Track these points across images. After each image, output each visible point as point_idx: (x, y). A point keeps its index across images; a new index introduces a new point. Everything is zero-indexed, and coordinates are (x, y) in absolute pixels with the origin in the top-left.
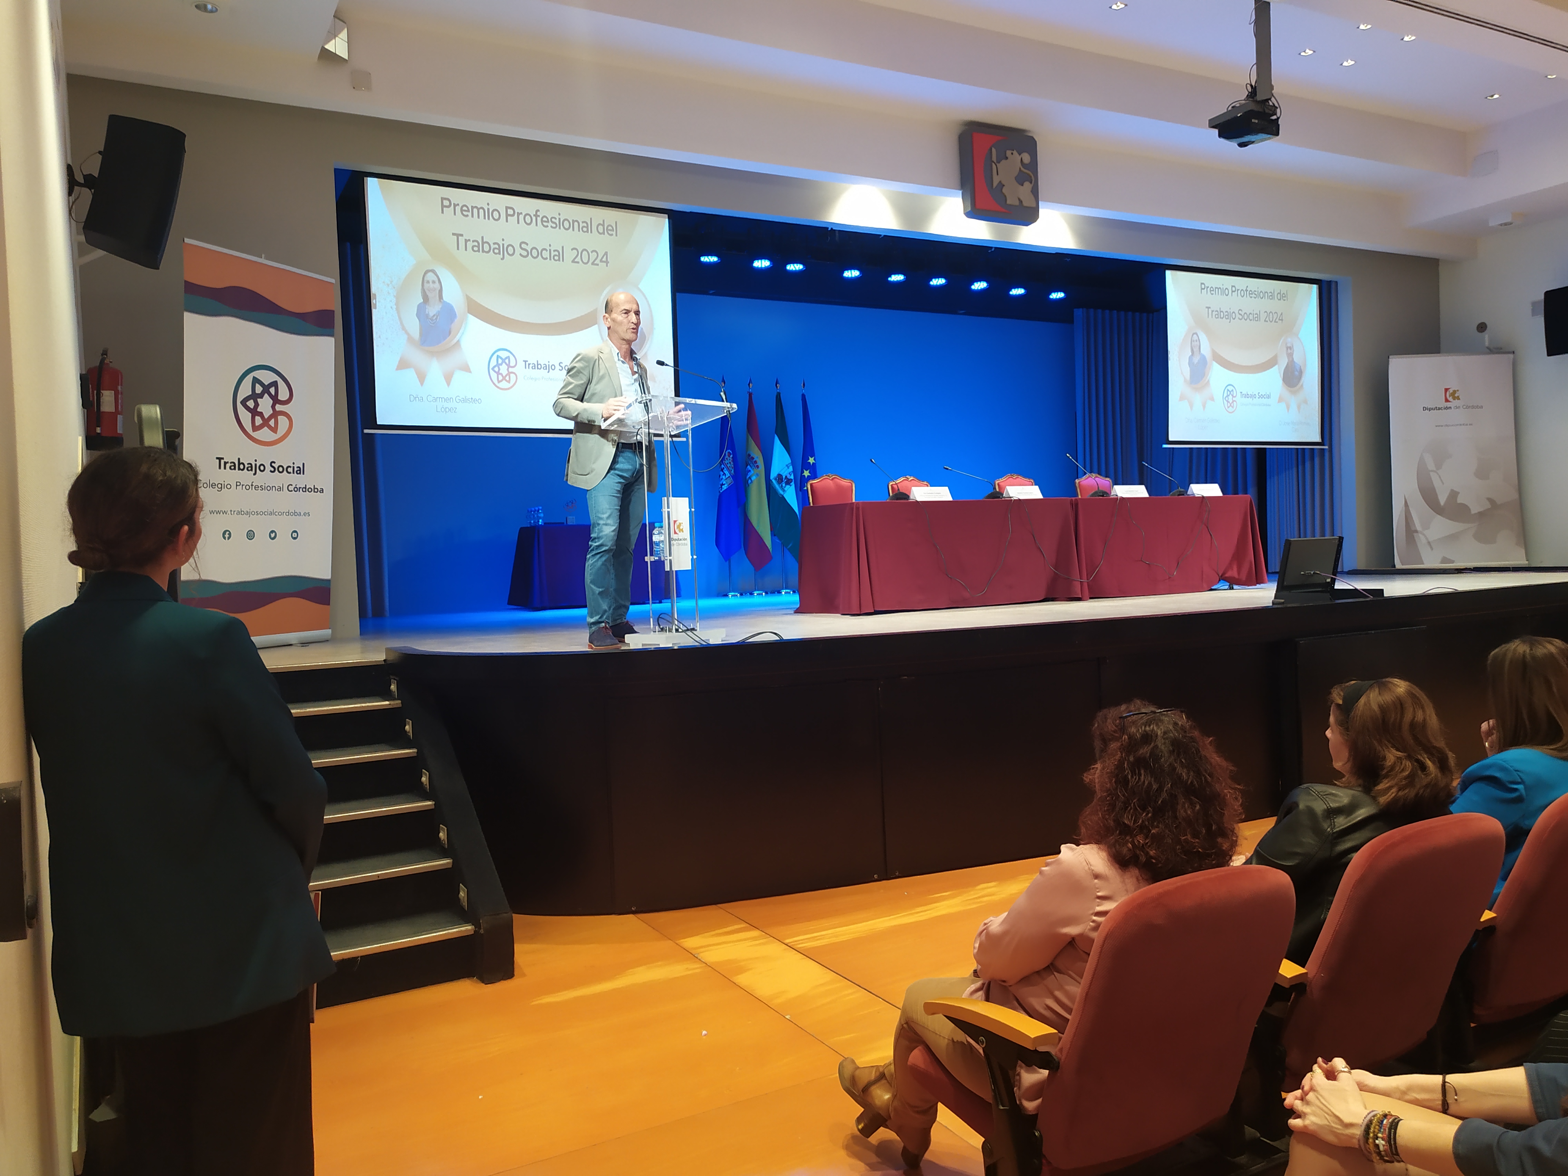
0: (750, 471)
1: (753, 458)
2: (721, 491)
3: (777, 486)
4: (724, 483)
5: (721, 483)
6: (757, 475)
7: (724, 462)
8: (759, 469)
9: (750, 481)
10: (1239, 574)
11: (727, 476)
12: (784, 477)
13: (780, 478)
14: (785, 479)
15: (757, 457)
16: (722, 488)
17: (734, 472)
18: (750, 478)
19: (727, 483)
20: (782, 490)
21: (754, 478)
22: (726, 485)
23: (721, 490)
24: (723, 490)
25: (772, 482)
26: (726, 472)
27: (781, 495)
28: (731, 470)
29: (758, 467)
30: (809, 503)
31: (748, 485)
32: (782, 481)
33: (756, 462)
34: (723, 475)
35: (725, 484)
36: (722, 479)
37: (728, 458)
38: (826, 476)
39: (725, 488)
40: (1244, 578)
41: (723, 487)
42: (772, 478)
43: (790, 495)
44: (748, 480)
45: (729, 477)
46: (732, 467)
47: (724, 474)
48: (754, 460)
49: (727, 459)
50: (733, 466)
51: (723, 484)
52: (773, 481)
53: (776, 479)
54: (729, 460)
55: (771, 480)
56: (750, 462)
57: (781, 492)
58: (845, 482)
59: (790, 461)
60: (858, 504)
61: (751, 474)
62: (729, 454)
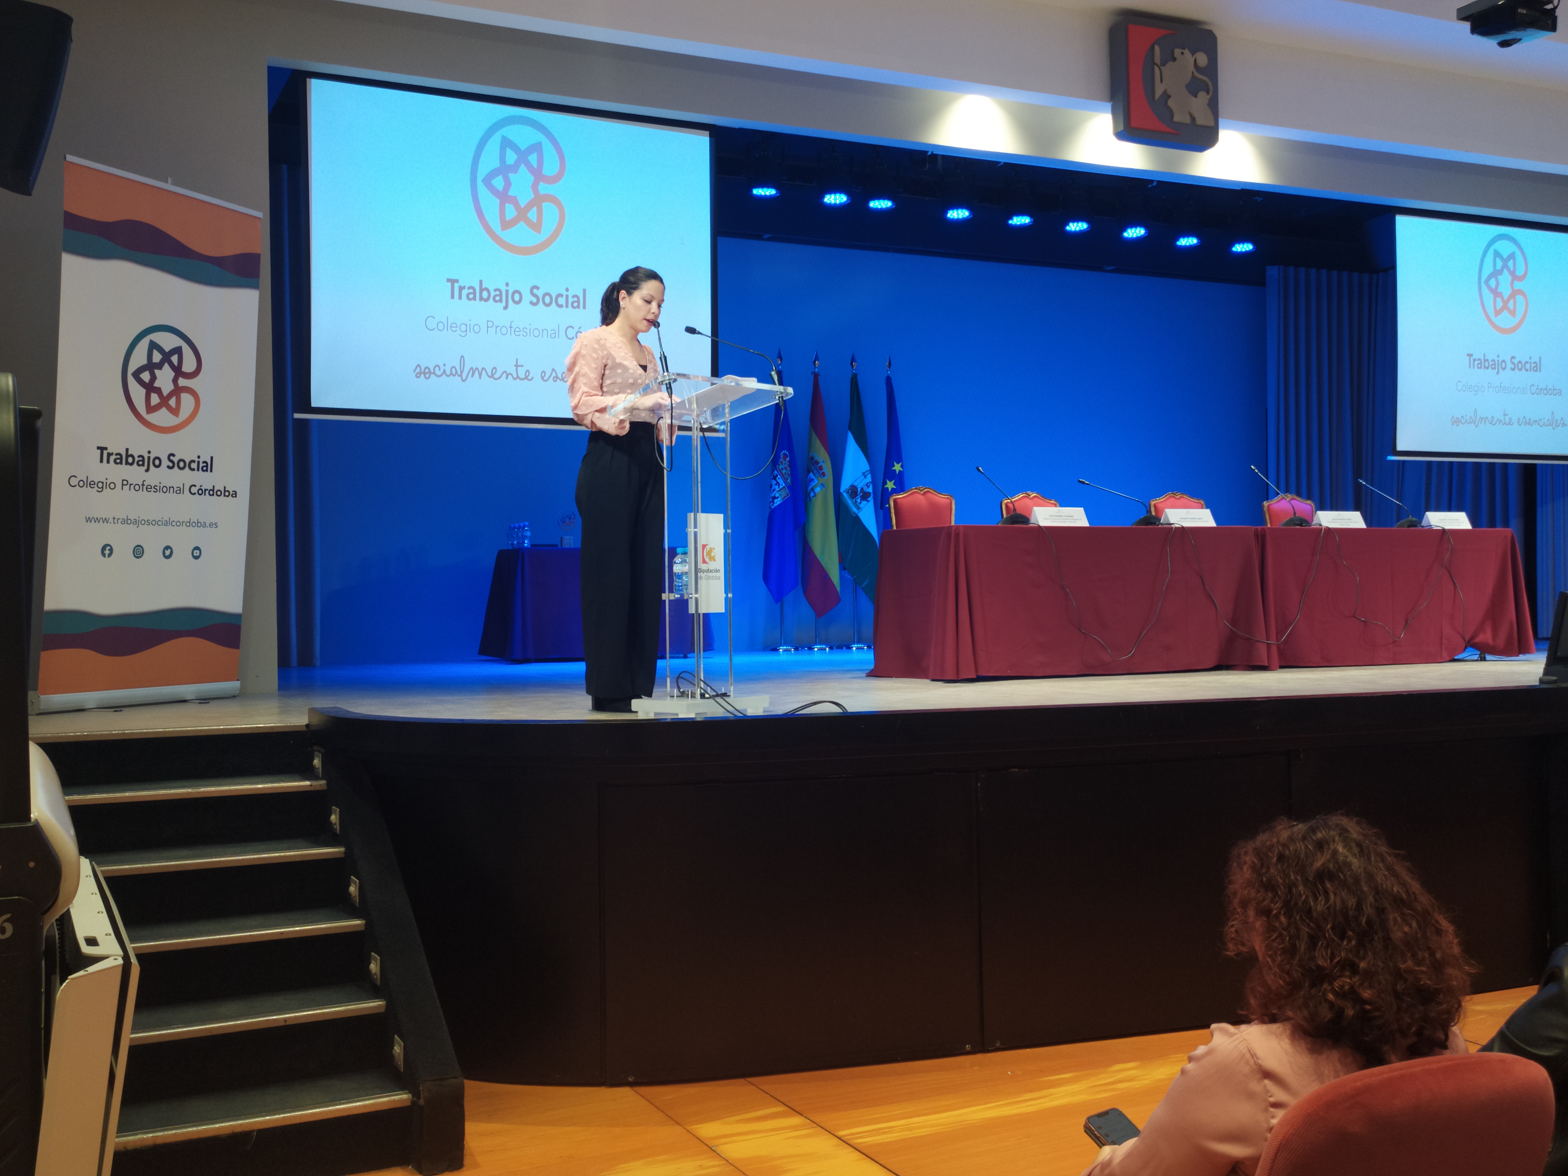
0: (813, 480)
1: (817, 463)
2: (773, 507)
3: (849, 501)
4: (776, 496)
5: (773, 495)
6: (823, 485)
7: (777, 466)
8: (825, 478)
9: (812, 494)
10: (1494, 639)
11: (781, 487)
12: (859, 490)
13: (853, 491)
14: (861, 492)
15: (823, 462)
16: (774, 502)
17: (792, 481)
18: (813, 490)
19: (780, 495)
20: (856, 507)
21: (818, 490)
22: (779, 499)
23: (773, 505)
24: (775, 505)
25: (843, 496)
26: (781, 481)
27: (854, 513)
28: (787, 479)
29: (823, 474)
30: (892, 526)
31: (810, 499)
32: (857, 495)
33: (821, 468)
34: (776, 485)
35: (778, 497)
36: (774, 490)
37: (784, 462)
38: (916, 489)
39: (778, 503)
40: (1501, 646)
41: (776, 501)
42: (842, 490)
43: (867, 513)
44: (810, 492)
45: (784, 487)
46: (788, 474)
47: (777, 483)
48: (819, 465)
49: (782, 463)
50: (790, 473)
51: (775, 498)
52: (845, 494)
53: (847, 492)
54: (784, 464)
55: (842, 494)
56: (813, 468)
57: (855, 510)
58: (941, 499)
59: (867, 468)
60: (957, 527)
61: (814, 484)
62: (785, 456)
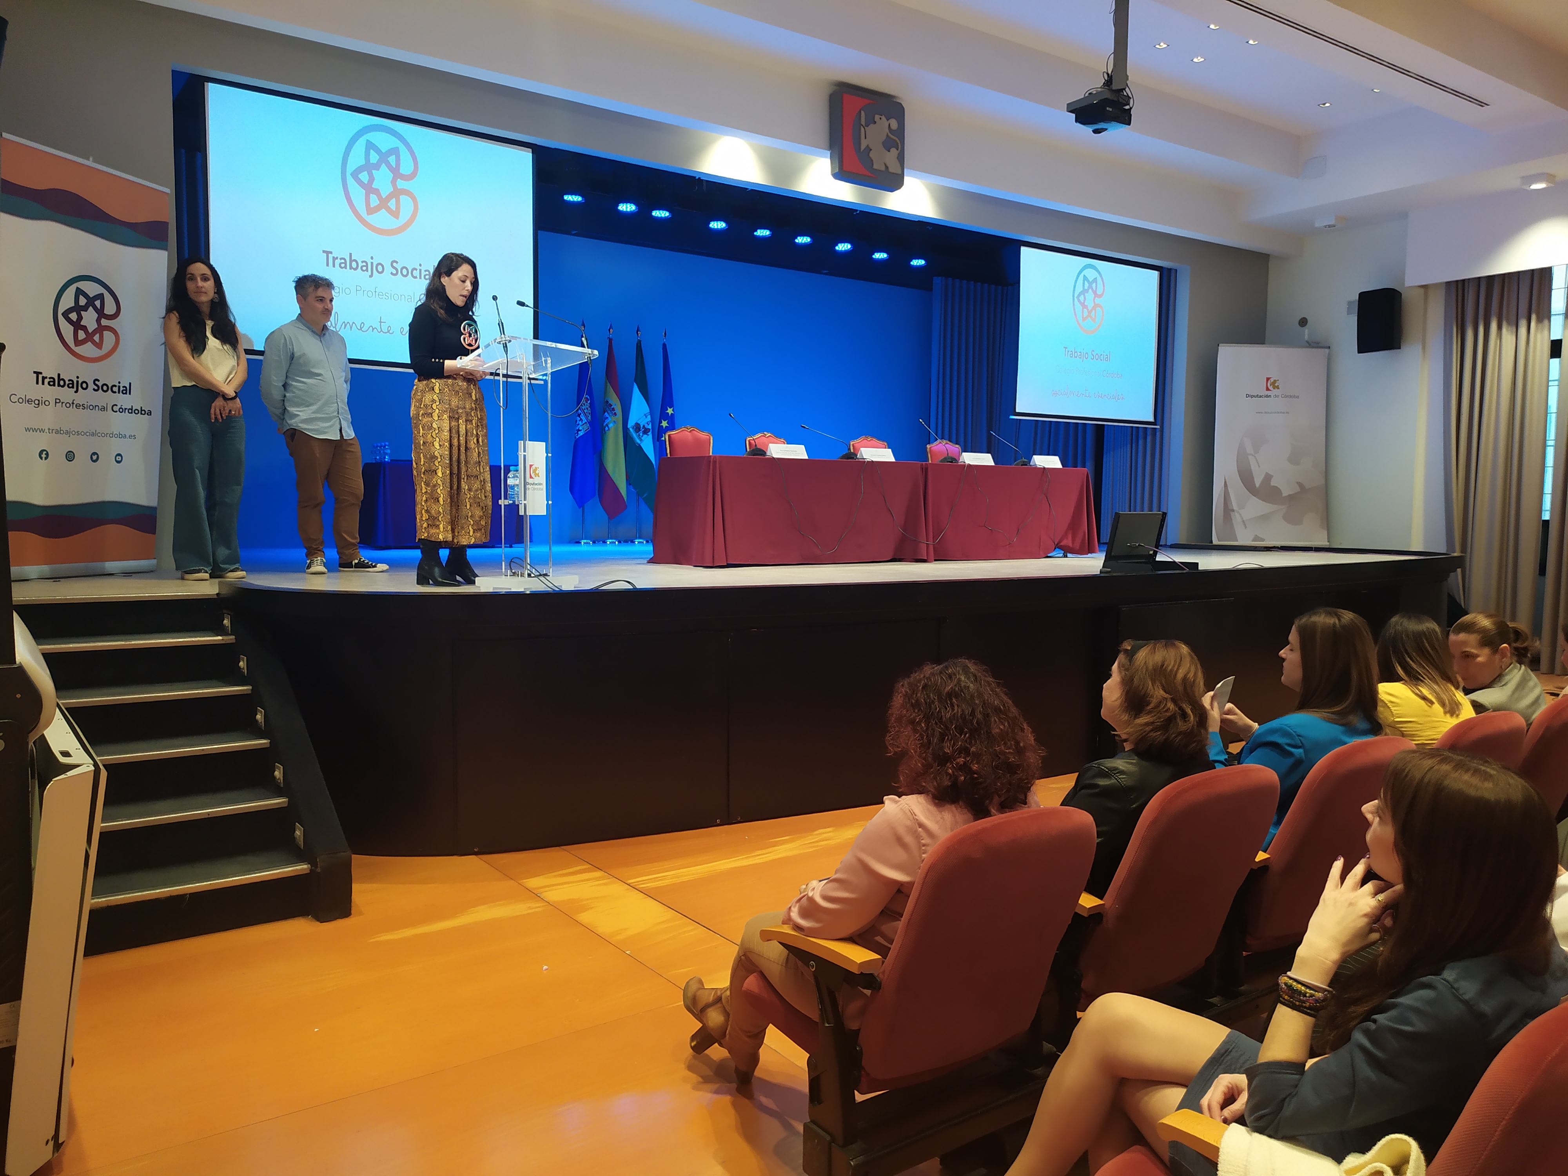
0: (607, 418)
1: (611, 405)
2: (577, 438)
3: (634, 435)
6: (615, 422)
7: (581, 407)
8: (617, 416)
9: (606, 429)
10: (1073, 543)
11: (583, 422)
12: (642, 426)
13: (637, 427)
14: (643, 428)
15: (615, 405)
16: (577, 434)
17: (591, 418)
18: (607, 425)
19: (583, 429)
20: (639, 439)
21: (611, 426)
22: (582, 432)
23: (577, 436)
24: (579, 436)
25: (629, 430)
26: (584, 418)
27: (638, 444)
28: (588, 416)
29: (615, 414)
30: (667, 454)
31: (605, 432)
32: (640, 430)
33: (613, 409)
34: (580, 421)
35: (581, 430)
36: (579, 424)
37: (586, 405)
38: (684, 427)
39: (581, 434)
40: (1078, 548)
41: (579, 433)
42: (629, 426)
43: (647, 445)
44: (605, 427)
45: (586, 423)
46: (589, 413)
48: (612, 407)
49: (584, 405)
50: (590, 411)
51: (579, 430)
52: (631, 429)
53: (633, 428)
56: (607, 409)
57: (638, 441)
58: (703, 435)
59: (648, 411)
60: (715, 457)
61: (608, 421)
62: (587, 400)
